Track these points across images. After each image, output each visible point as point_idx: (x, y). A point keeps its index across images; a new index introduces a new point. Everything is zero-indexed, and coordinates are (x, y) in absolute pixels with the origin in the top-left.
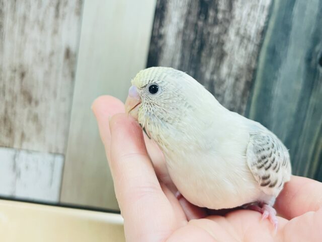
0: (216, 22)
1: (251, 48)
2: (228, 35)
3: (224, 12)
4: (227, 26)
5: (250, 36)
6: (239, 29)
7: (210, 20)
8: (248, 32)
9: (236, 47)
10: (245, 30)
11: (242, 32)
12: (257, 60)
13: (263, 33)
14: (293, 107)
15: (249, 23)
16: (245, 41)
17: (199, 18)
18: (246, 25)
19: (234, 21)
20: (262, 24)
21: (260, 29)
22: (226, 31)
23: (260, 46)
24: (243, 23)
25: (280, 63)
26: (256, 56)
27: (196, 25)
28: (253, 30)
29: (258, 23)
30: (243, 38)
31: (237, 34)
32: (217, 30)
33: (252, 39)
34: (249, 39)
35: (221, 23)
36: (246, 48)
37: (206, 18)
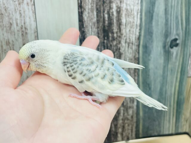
0: (114, 39)
1: (134, 47)
2: (122, 44)
3: (117, 33)
4: (120, 39)
5: (133, 42)
6: (126, 39)
7: (111, 39)
8: (131, 40)
9: (127, 49)
11: (128, 40)
12: (139, 53)
13: (139, 39)
14: (161, 72)
15: (131, 35)
16: (131, 45)
17: (104, 39)
18: (130, 36)
19: (123, 36)
20: (138, 34)
21: (137, 37)
22: (120, 42)
23: (139, 46)
24: (128, 36)
25: (150, 52)
26: (138, 51)
27: (104, 43)
28: (133, 38)
29: (135, 34)
30: (129, 44)
31: (126, 42)
32: (115, 43)
33: (134, 43)
34: (132, 44)
35: (117, 38)
36: (132, 48)
37: (108, 38)
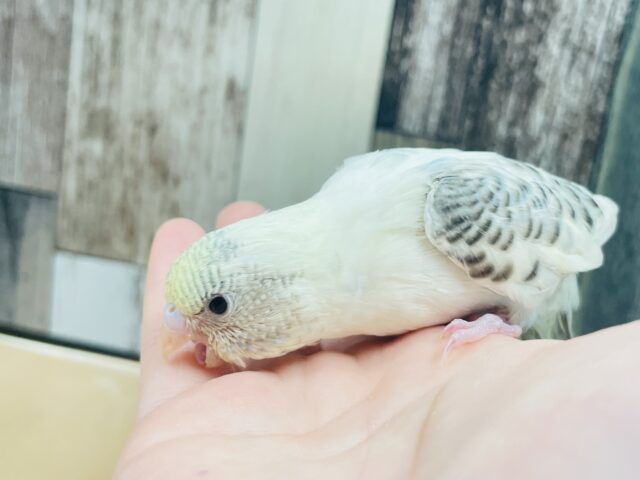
0: (519, 20)
1: (596, 70)
2: (546, 46)
4: (543, 27)
5: (593, 46)
6: (568, 32)
7: (507, 16)
8: (590, 39)
9: (563, 69)
10: (583, 33)
11: (575, 38)
12: (610, 95)
13: (622, 38)
15: (592, 20)
16: (583, 57)
17: (483, 13)
18: (585, 23)
19: (559, 16)
20: (619, 19)
21: (615, 30)
22: (541, 38)
23: (615, 67)
24: (578, 19)
26: (606, 86)
27: (478, 27)
28: (599, 34)
29: (610, 20)
30: (576, 51)
31: (565, 42)
32: (520, 36)
33: (597, 51)
34: (591, 54)
35: (531, 21)
36: (585, 72)
37: (499, 13)
